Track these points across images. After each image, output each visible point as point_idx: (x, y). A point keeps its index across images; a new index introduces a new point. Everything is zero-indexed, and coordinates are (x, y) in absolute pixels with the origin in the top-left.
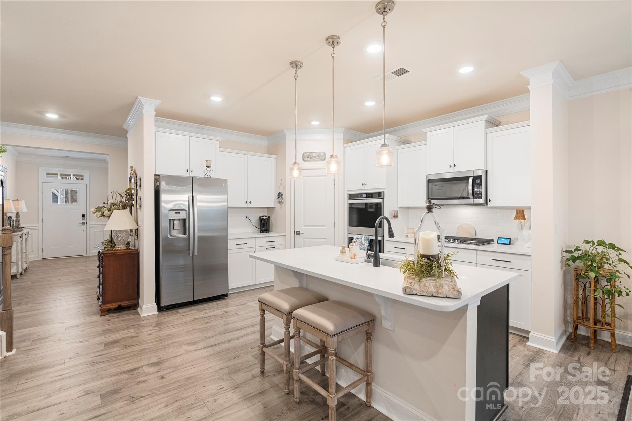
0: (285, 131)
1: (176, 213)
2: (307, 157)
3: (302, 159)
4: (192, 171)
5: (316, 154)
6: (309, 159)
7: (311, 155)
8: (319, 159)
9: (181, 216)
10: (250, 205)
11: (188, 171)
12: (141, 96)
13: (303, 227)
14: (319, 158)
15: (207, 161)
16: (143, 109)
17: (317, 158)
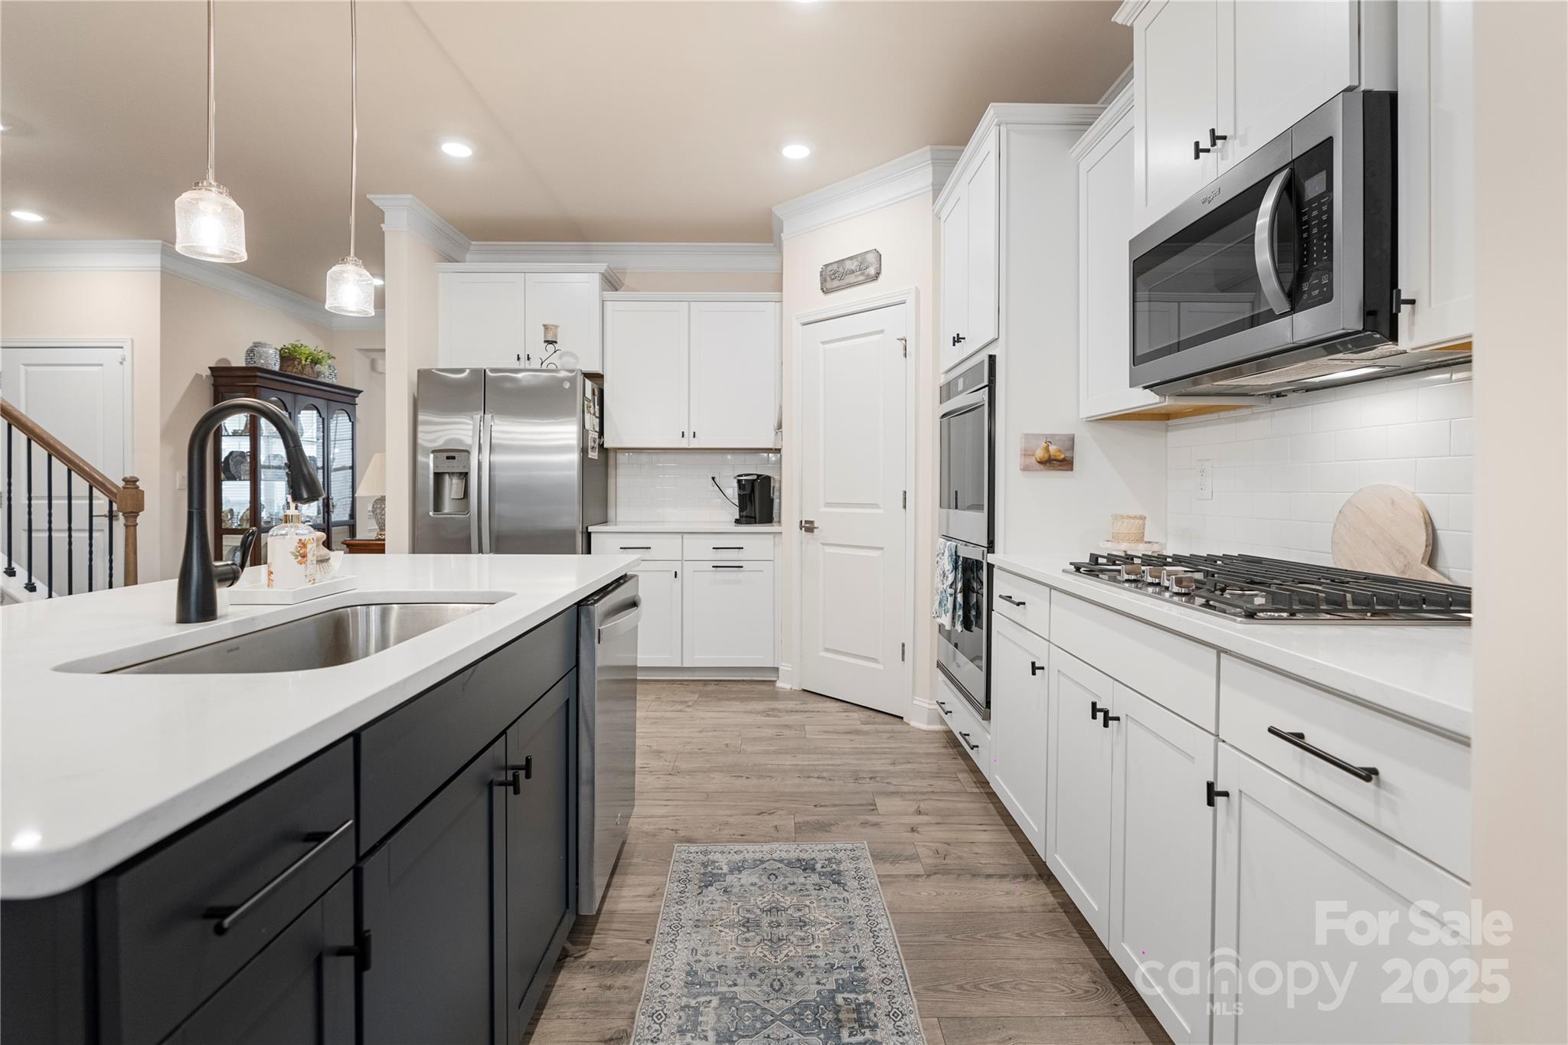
0: (777, 211)
1: (448, 458)
2: (834, 278)
3: (820, 287)
4: (529, 359)
5: (854, 261)
6: (836, 283)
7: (841, 270)
8: (861, 278)
9: (454, 467)
10: (695, 444)
11: (519, 359)
12: (372, 193)
13: (823, 509)
14: (862, 274)
15: (546, 327)
16: (383, 222)
17: (856, 276)
